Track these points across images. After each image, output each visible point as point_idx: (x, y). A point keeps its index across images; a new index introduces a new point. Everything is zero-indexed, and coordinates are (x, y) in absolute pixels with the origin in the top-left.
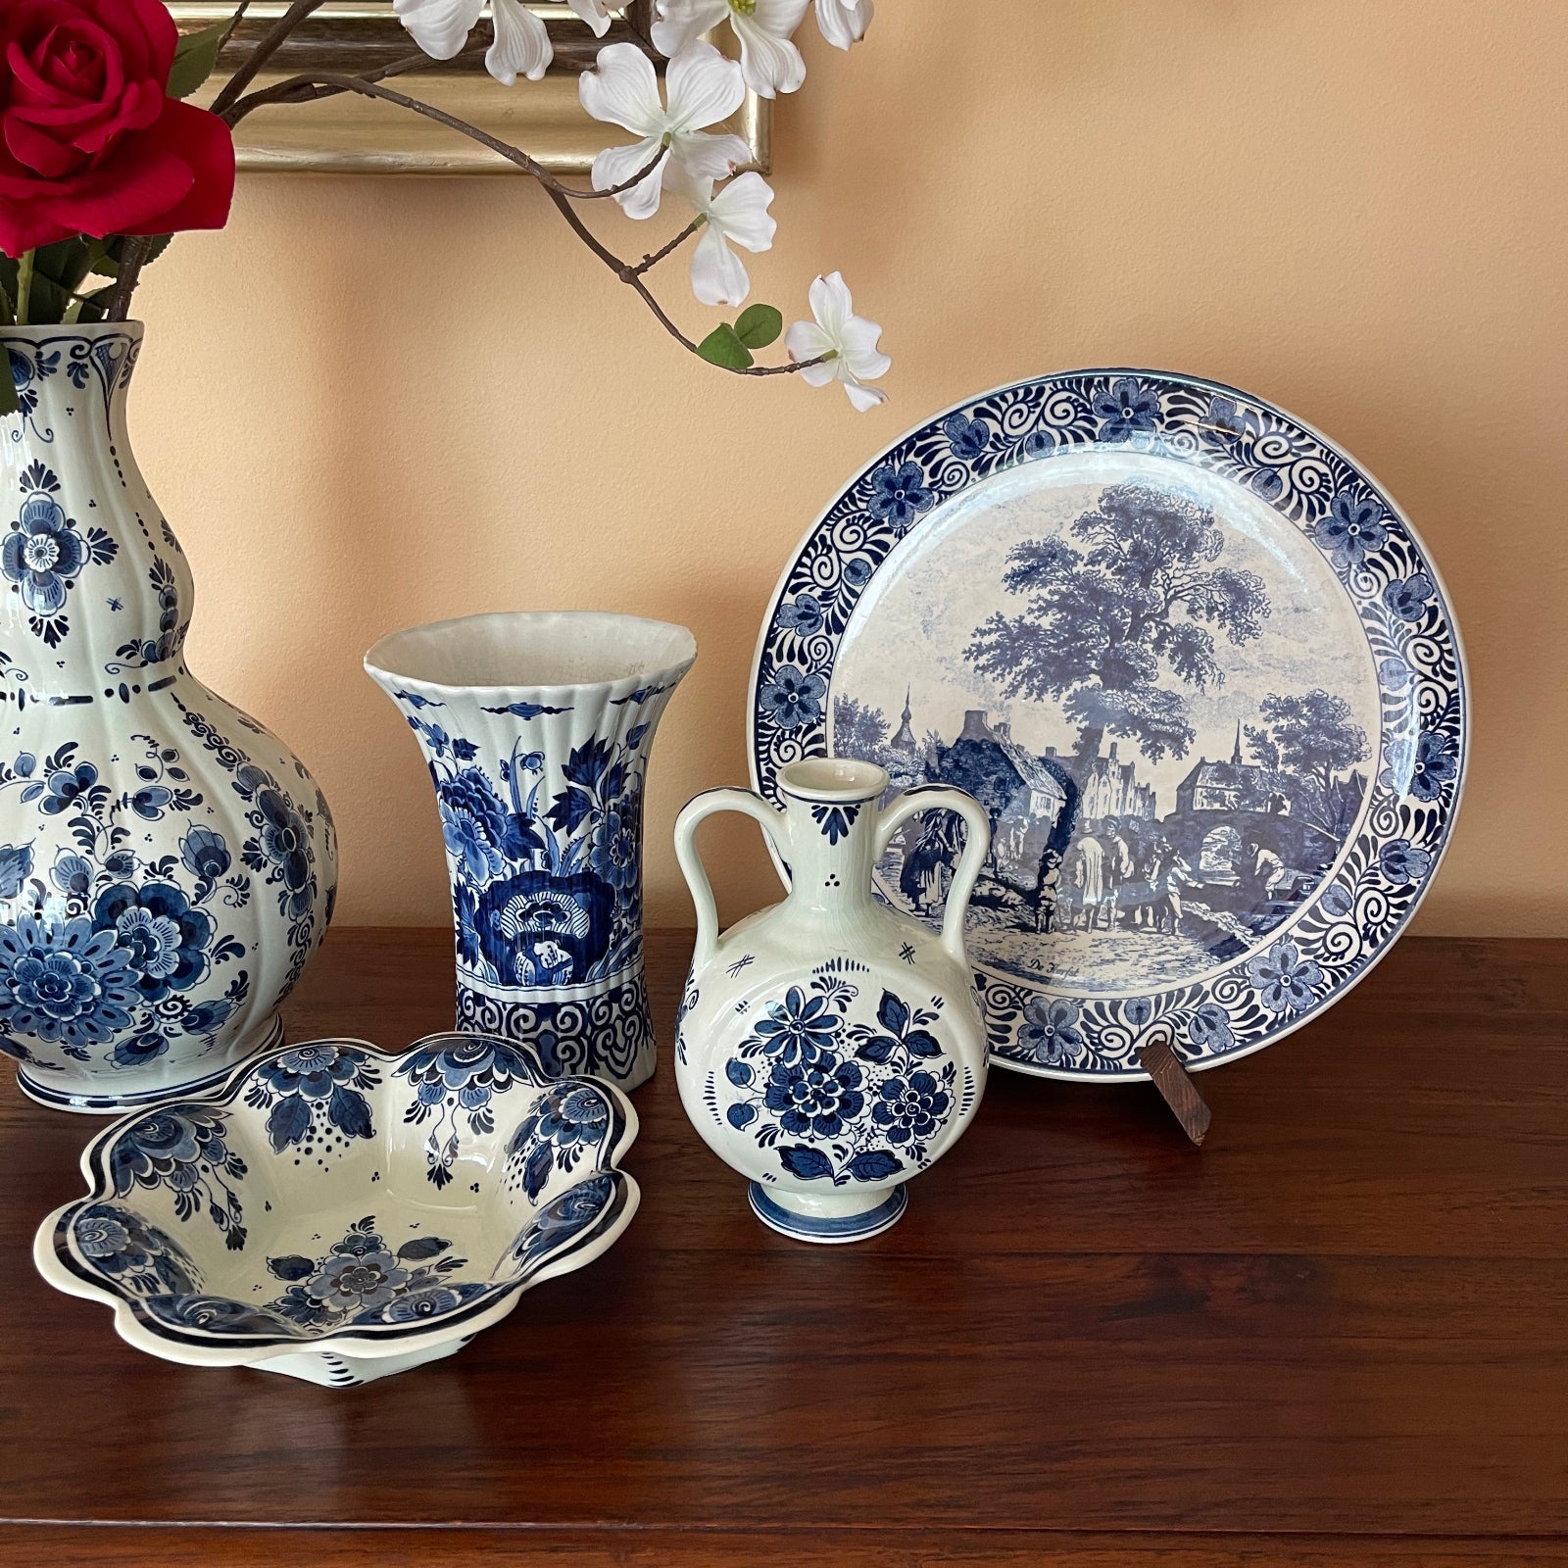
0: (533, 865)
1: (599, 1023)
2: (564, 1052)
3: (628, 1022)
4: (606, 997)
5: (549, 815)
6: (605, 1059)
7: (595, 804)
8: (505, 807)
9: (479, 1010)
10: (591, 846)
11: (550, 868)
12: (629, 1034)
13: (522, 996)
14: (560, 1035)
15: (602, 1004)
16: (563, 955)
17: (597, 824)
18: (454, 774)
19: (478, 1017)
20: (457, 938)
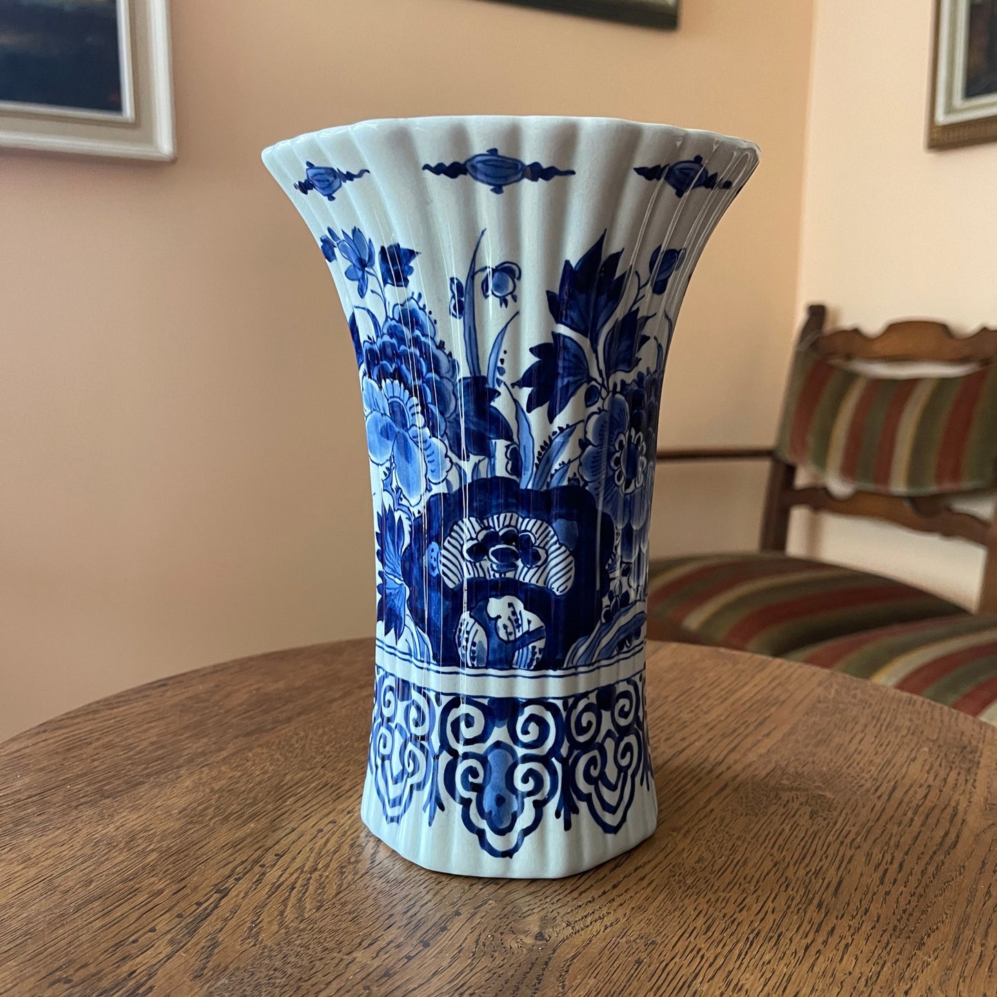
0: (493, 468)
1: (582, 739)
2: (525, 780)
3: (622, 745)
4: (593, 698)
5: (521, 383)
6: (587, 798)
7: (595, 373)
8: (454, 366)
9: (402, 705)
10: (583, 444)
11: (519, 475)
12: (624, 762)
13: (465, 684)
14: (521, 752)
15: (587, 708)
16: (530, 620)
17: (594, 408)
18: (381, 321)
19: (400, 719)
20: (379, 597)
